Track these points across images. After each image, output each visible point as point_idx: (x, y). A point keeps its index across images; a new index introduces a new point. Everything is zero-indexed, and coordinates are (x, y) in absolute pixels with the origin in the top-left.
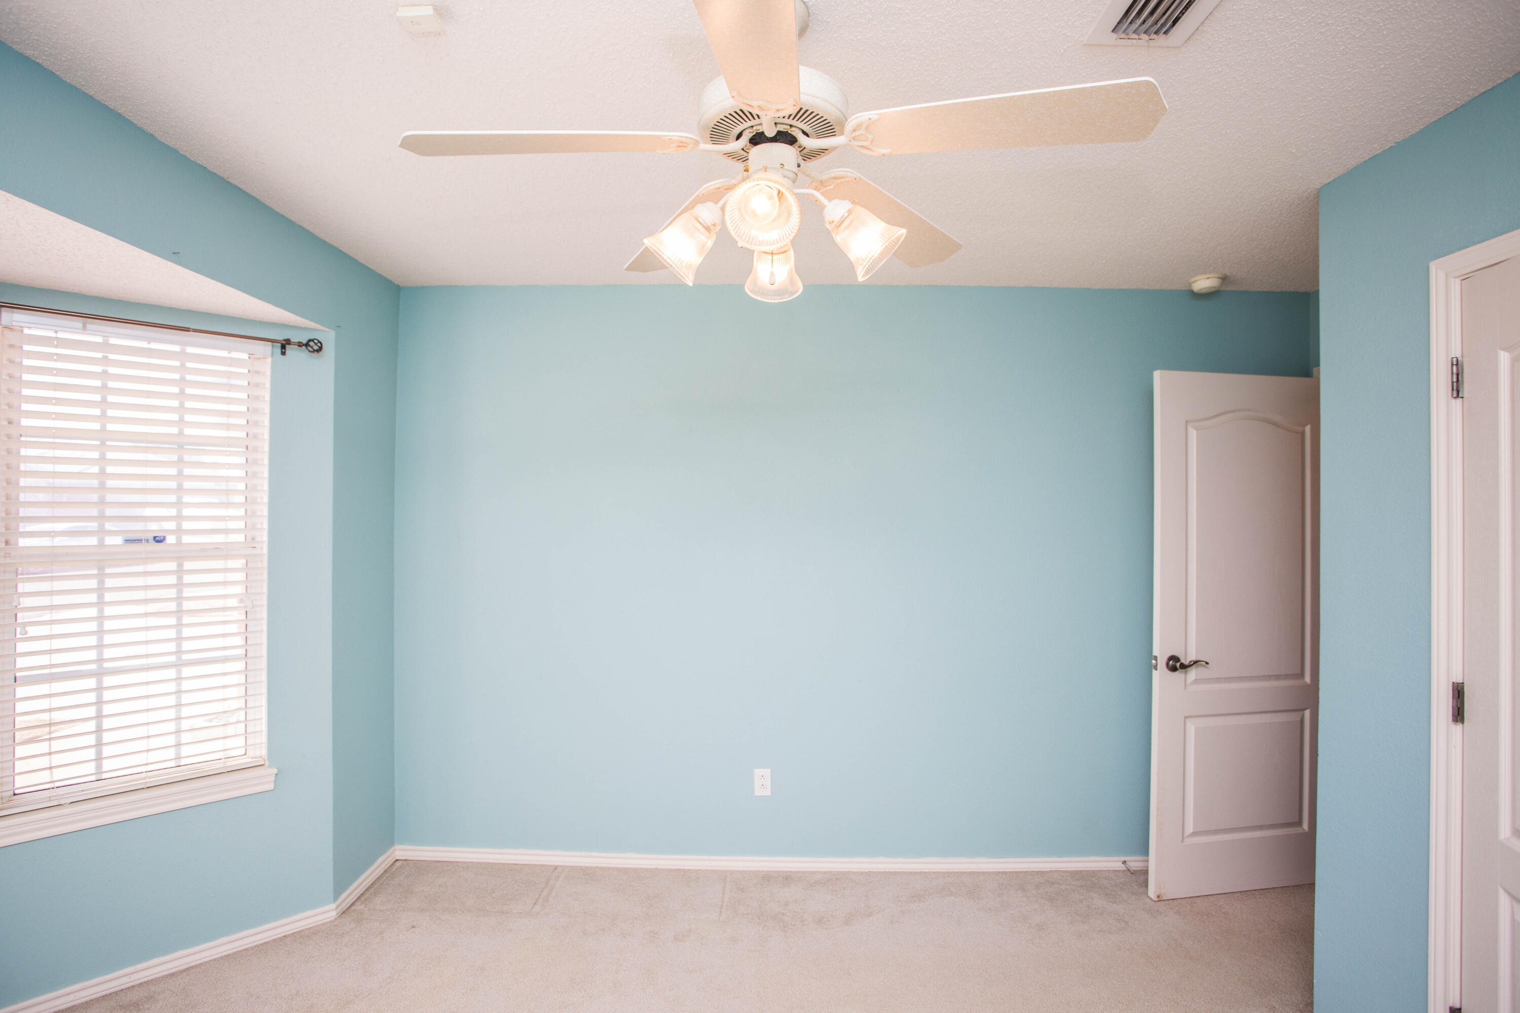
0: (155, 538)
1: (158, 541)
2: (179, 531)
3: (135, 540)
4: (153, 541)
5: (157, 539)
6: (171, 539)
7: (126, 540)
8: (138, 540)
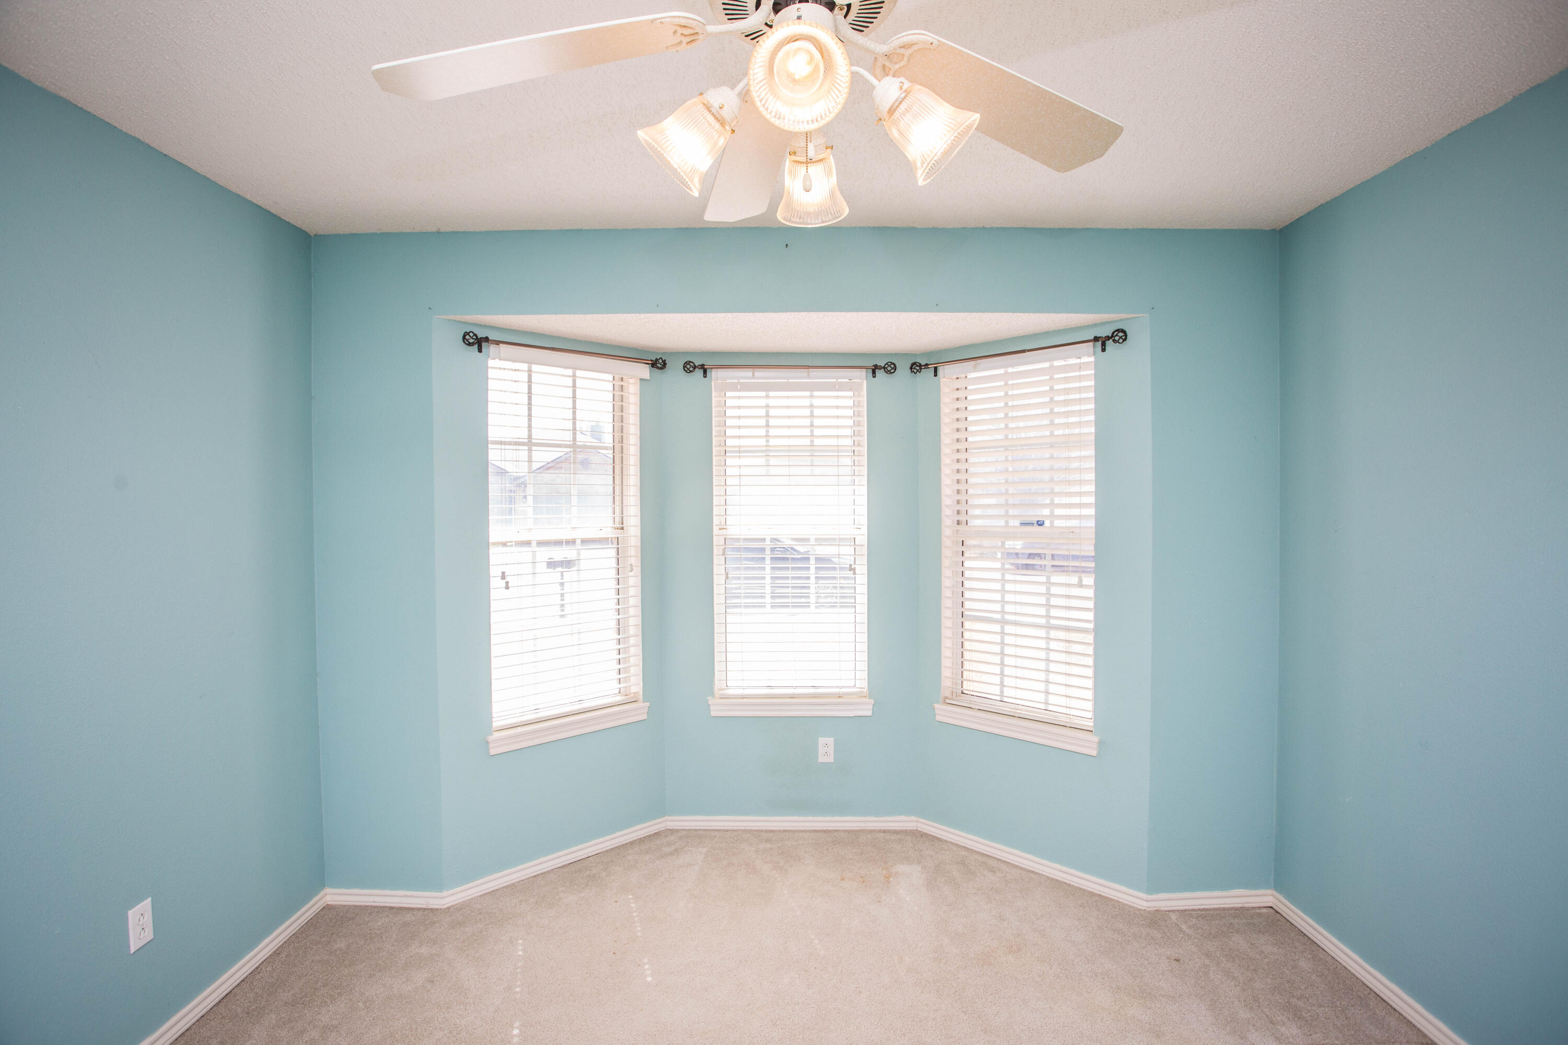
0: (1038, 521)
1: (1039, 525)
2: (1052, 515)
3: (1026, 524)
4: (1037, 525)
5: (1039, 523)
6: (1047, 523)
7: (1021, 524)
8: (1028, 524)
